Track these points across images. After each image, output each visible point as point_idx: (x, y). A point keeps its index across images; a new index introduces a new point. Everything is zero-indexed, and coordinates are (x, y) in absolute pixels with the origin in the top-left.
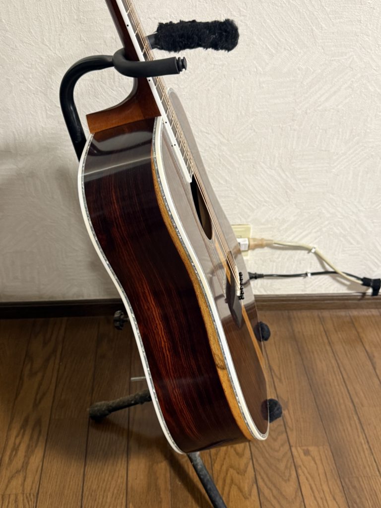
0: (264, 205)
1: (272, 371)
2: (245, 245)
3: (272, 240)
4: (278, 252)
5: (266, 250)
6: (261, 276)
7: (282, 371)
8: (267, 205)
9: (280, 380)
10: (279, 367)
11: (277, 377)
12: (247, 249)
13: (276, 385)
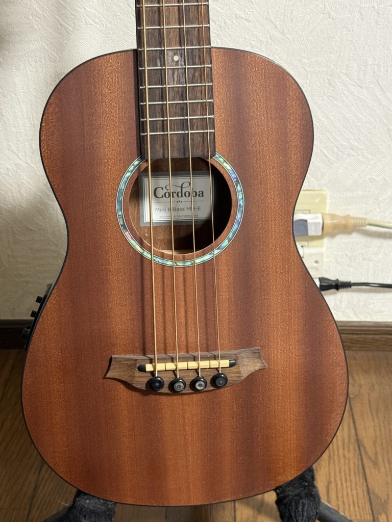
0: (349, 155)
1: (361, 449)
2: (316, 224)
3: (365, 219)
4: (377, 242)
5: (356, 238)
6: (347, 285)
7: (378, 449)
8: (355, 154)
9: (376, 464)
10: (375, 443)
11: (370, 458)
12: (320, 233)
13: (367, 471)
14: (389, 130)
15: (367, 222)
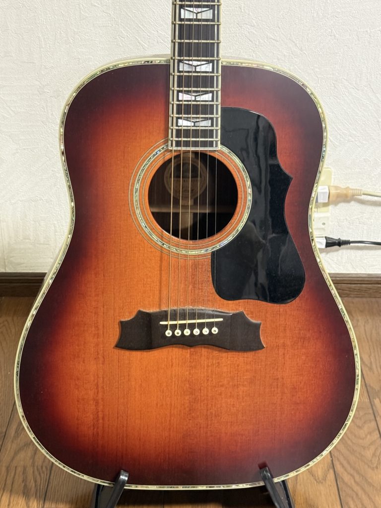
0: (349, 141)
3: (361, 190)
5: (353, 205)
6: (347, 243)
10: (370, 356)
12: (326, 201)
14: (378, 122)
15: (362, 192)
